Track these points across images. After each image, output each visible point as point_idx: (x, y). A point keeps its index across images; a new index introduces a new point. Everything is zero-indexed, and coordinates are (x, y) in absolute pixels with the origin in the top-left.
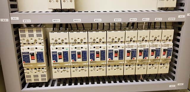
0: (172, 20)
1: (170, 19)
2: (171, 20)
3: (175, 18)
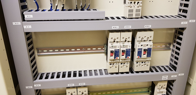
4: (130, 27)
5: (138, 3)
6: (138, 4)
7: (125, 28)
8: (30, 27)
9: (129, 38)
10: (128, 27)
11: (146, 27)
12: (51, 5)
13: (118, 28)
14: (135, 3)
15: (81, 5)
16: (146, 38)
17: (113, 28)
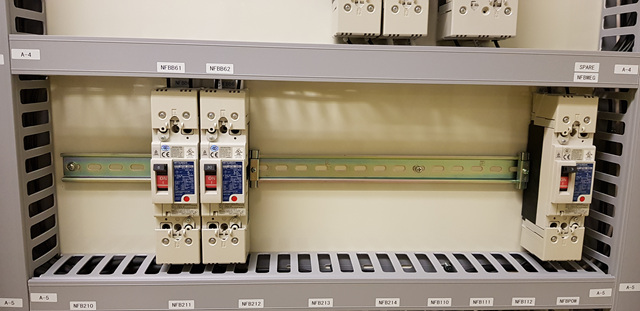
0: (570, 303)
1: (562, 301)
2: (564, 303)
3: (578, 298)
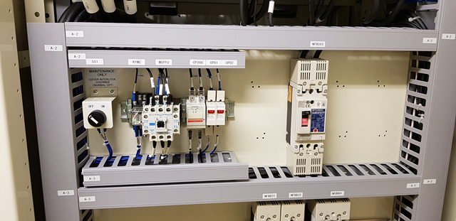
4: (300, 196)
5: (316, 146)
6: (315, 149)
7: (291, 196)
8: (93, 199)
9: (299, 215)
10: (296, 195)
11: (332, 196)
12: (138, 149)
13: (276, 197)
14: (308, 146)
15: (198, 148)
16: (334, 215)
17: (264, 198)
